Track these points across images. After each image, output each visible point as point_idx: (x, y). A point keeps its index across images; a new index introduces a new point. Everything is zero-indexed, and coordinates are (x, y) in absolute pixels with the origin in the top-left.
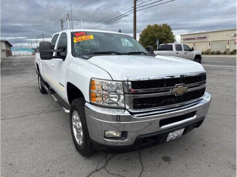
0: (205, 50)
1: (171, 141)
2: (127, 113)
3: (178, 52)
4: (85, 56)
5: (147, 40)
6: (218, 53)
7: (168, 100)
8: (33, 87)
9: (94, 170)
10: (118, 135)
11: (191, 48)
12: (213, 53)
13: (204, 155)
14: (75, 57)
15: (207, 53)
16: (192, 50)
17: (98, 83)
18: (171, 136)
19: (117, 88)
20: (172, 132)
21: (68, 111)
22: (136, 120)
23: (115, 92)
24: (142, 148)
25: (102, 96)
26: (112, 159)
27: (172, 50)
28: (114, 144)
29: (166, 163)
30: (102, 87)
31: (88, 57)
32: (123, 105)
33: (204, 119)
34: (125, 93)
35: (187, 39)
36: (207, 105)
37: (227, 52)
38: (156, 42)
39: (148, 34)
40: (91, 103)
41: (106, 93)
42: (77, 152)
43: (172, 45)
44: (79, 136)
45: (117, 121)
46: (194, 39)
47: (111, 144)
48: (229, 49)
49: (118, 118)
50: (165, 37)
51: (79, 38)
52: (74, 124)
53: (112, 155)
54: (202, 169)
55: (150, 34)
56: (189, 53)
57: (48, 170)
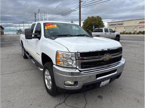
0: (122, 32)
1: (103, 86)
2: (77, 71)
3: (106, 33)
4: (52, 38)
6: (130, 33)
7: (101, 63)
8: (19, 55)
9: (58, 104)
10: (72, 84)
11: (114, 31)
12: (127, 33)
13: (121, 94)
14: (46, 38)
15: (123, 33)
16: (114, 32)
17: (61, 54)
18: (103, 83)
19: (72, 57)
20: (103, 81)
21: (42, 70)
22: (82, 75)
23: (71, 59)
24: (86, 91)
25: (63, 61)
26: (68, 97)
28: (70, 89)
29: (100, 99)
30: (63, 56)
31: (54, 38)
32: (75, 66)
33: (121, 73)
34: (76, 60)
35: (111, 25)
36: (123, 66)
37: (135, 33)
38: (93, 27)
39: (88, 22)
40: (56, 65)
41: (65, 59)
42: (48, 93)
43: (102, 29)
44: (49, 84)
45: (71, 75)
46: (116, 25)
47: (68, 89)
48: (136, 31)
49: (72, 74)
50: (98, 24)
51: (48, 27)
52: (46, 77)
53: (68, 95)
54: (121, 102)
55: (89, 22)
56: (112, 34)
57: (31, 104)
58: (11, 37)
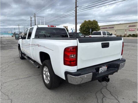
3: (104, 36)
5: (85, 29)
16: (111, 35)
27: (101, 35)
35: (103, 28)
37: (126, 36)
38: (90, 30)
46: (107, 28)
48: (126, 34)
50: (95, 28)
55: (86, 26)
58: (8, 39)
